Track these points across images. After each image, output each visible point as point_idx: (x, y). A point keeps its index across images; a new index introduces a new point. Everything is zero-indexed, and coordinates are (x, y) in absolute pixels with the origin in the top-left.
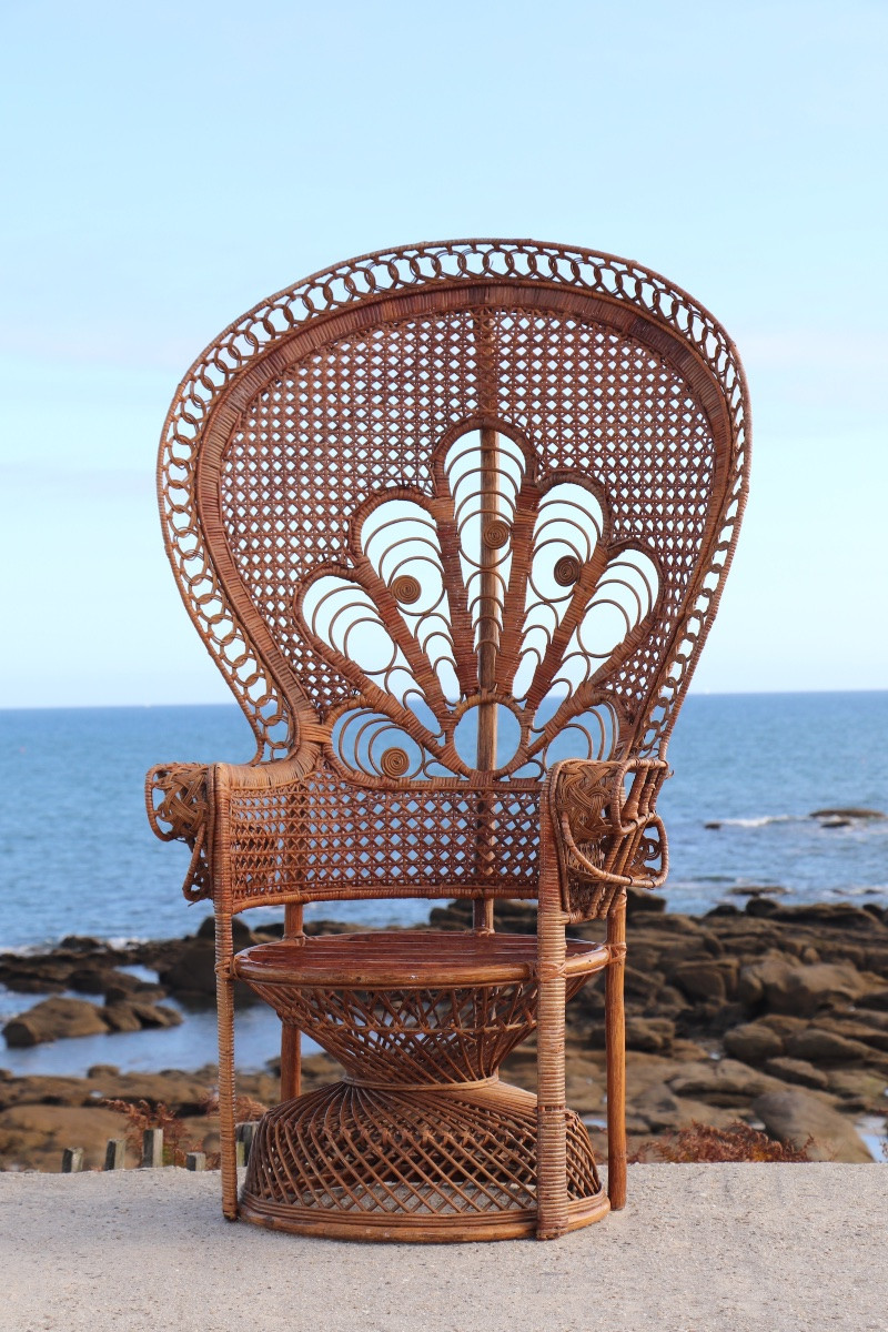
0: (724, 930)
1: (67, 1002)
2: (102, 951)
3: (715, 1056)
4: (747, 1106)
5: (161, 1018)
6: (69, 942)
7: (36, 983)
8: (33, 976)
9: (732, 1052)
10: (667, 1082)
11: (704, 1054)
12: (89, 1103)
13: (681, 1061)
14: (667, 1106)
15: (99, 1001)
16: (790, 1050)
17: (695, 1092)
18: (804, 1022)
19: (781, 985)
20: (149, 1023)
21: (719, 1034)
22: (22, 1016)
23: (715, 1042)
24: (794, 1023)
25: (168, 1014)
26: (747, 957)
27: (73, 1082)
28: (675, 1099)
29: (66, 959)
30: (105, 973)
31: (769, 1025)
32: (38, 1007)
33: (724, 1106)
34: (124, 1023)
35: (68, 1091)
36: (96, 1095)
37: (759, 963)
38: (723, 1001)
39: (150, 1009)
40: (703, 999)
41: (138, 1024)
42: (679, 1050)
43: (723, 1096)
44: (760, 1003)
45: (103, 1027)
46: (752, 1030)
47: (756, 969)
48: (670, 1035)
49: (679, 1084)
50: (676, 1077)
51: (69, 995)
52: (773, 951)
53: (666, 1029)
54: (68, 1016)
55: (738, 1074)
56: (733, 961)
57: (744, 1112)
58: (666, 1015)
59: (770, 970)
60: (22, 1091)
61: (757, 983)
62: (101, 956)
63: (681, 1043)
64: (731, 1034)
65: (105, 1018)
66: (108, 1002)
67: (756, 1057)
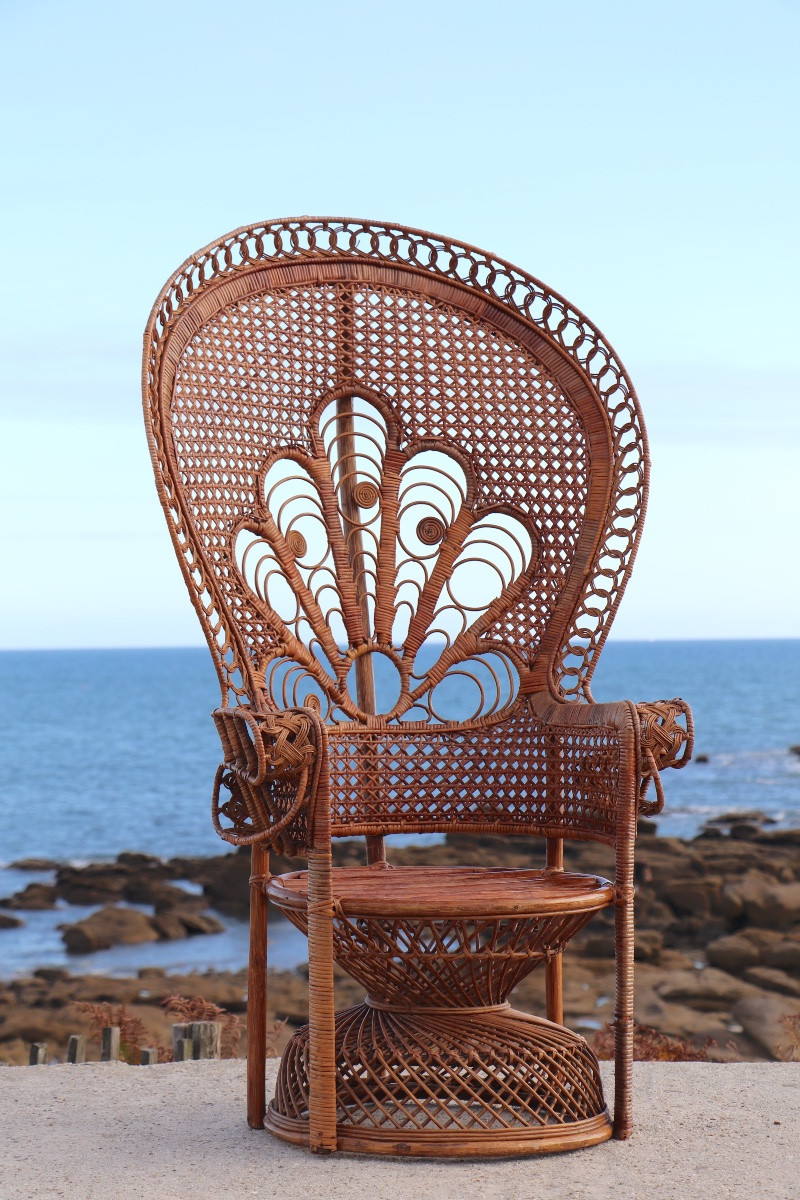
0: (709, 852)
1: (121, 911)
2: (153, 866)
3: (699, 965)
4: (727, 1010)
5: (204, 926)
6: (123, 858)
7: (94, 893)
8: (90, 887)
9: (715, 962)
10: (655, 988)
11: (688, 963)
12: (137, 1001)
13: (668, 969)
14: (654, 1009)
15: (148, 911)
16: (765, 960)
17: (679, 997)
18: (779, 936)
19: (760, 901)
20: (193, 931)
21: (702, 945)
22: (80, 923)
23: (700, 954)
24: (772, 937)
25: (210, 922)
26: (731, 877)
27: (125, 982)
28: (662, 1004)
29: (119, 872)
30: (156, 885)
31: (748, 937)
32: (96, 915)
33: (705, 1010)
34: (172, 930)
35: (120, 991)
36: (145, 995)
37: (740, 882)
38: (708, 916)
39: (194, 918)
40: (690, 913)
41: (182, 931)
42: (667, 959)
43: (705, 1002)
44: (740, 918)
45: (153, 935)
46: (732, 942)
47: (737, 887)
48: (658, 946)
49: (666, 990)
50: (663, 983)
51: (122, 905)
52: (754, 872)
53: (654, 940)
54: (121, 923)
55: (718, 981)
56: (716, 880)
57: (724, 1016)
58: (655, 927)
59: (749, 888)
60: (79, 990)
61: (737, 900)
62: (153, 870)
63: (669, 953)
64: (713, 946)
65: (154, 925)
66: (158, 911)
67: (734, 966)
